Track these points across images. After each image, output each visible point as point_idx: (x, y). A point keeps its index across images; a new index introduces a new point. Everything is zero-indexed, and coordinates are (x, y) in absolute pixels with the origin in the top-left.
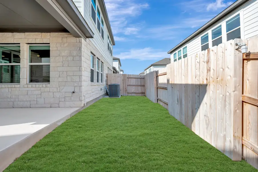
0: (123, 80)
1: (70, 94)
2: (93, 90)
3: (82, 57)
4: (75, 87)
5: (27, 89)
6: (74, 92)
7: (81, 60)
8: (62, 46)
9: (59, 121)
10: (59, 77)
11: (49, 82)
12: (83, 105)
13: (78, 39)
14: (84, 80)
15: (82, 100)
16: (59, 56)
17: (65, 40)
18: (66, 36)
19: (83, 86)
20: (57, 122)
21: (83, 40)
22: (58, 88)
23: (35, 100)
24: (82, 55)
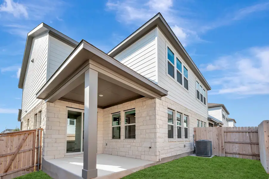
0: (218, 135)
1: (148, 149)
2: (172, 147)
3: (157, 116)
4: (151, 143)
5: (123, 143)
6: (150, 148)
7: (155, 119)
8: (142, 108)
9: (134, 169)
10: (141, 134)
11: (135, 138)
12: (158, 160)
13: (153, 100)
14: (159, 137)
15: (157, 156)
16: (141, 117)
17: (144, 103)
18: (145, 99)
19: (158, 142)
20: (132, 169)
21: (157, 100)
22: (140, 143)
23: (128, 151)
24: (157, 114)
